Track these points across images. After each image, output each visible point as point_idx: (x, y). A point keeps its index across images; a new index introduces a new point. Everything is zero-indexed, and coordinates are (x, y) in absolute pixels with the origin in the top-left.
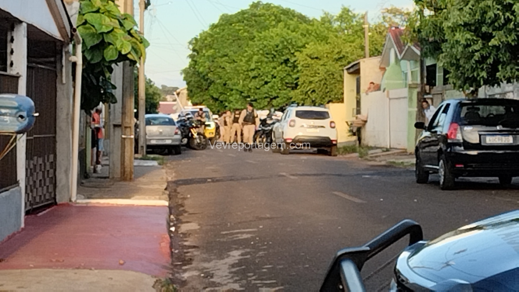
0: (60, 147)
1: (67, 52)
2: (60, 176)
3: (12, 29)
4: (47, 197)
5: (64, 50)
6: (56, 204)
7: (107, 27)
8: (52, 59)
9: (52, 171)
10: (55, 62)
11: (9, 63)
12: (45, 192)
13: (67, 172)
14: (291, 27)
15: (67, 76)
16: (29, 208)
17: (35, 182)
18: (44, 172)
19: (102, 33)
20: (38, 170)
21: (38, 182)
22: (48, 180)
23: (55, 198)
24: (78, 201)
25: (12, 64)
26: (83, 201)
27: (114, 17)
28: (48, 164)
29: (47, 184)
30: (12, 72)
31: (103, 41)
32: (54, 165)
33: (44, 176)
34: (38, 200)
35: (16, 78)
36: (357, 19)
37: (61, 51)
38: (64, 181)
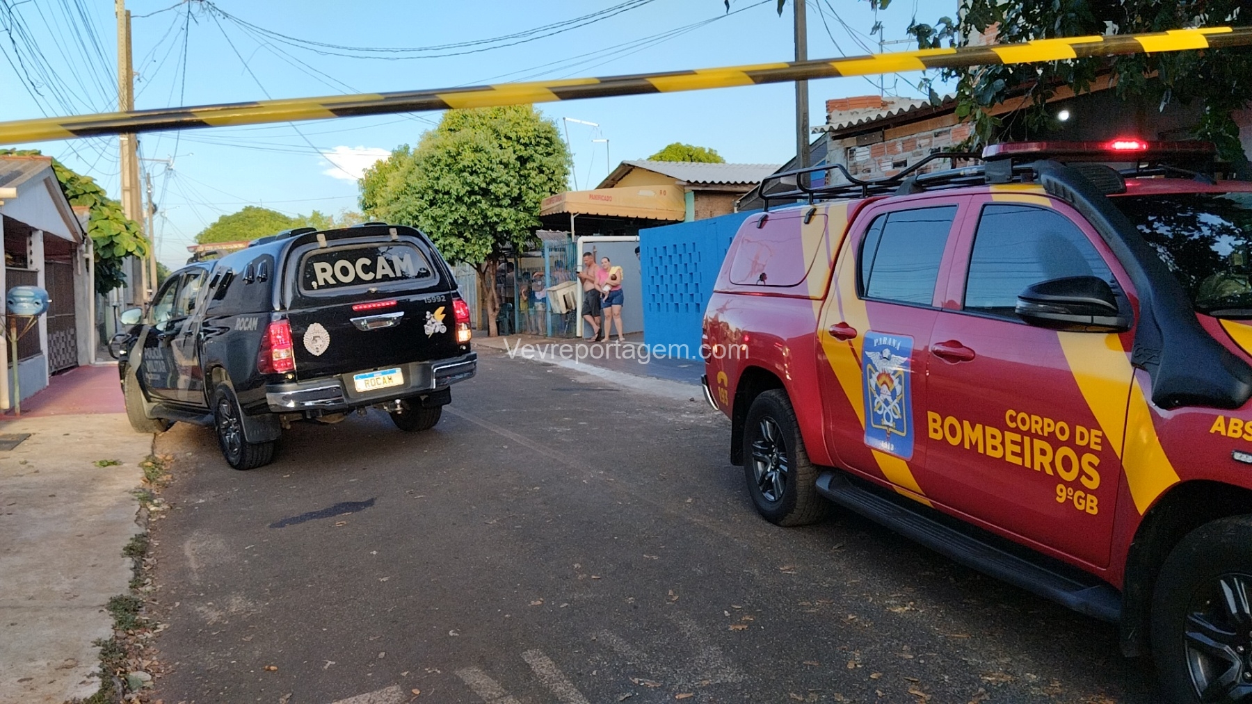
0: (79, 323)
1: (81, 251)
2: (80, 345)
3: (30, 234)
4: (70, 361)
5: (78, 249)
6: (78, 366)
7: (115, 230)
8: (68, 256)
9: (73, 342)
10: (71, 259)
11: (29, 261)
12: (68, 357)
13: (86, 341)
14: (275, 227)
15: (82, 268)
16: (54, 370)
17: (58, 350)
18: (66, 343)
19: (111, 236)
20: (61, 341)
21: (61, 350)
22: (70, 349)
23: (77, 362)
24: (97, 363)
25: (31, 262)
26: (100, 363)
27: (121, 223)
28: (69, 337)
29: (70, 351)
30: (31, 268)
31: (112, 242)
32: (74, 337)
33: (66, 346)
34: (62, 364)
35: (35, 273)
36: (325, 220)
37: (76, 251)
38: (84, 349)
